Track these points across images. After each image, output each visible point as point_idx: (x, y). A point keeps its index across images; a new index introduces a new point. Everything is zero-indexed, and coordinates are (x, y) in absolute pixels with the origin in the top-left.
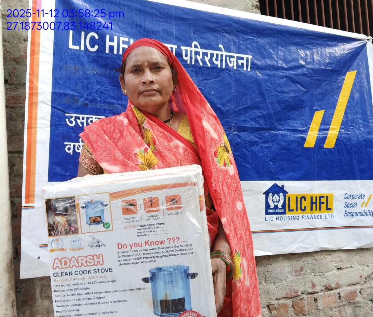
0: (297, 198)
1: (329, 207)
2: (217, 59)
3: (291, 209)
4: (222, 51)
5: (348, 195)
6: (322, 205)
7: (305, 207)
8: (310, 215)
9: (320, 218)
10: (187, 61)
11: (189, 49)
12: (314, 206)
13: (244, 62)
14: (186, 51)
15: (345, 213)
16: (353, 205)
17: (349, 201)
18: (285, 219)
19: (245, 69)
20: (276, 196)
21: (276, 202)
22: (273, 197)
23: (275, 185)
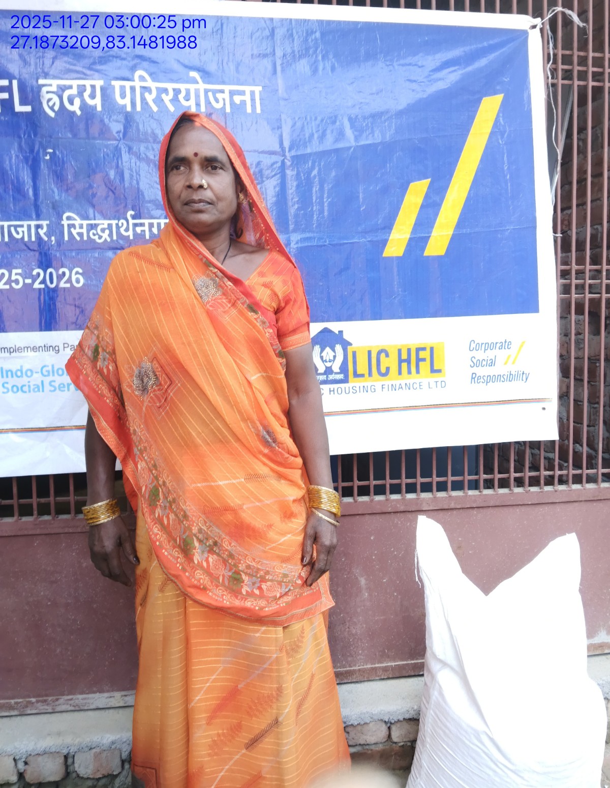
0: (370, 353)
1: (435, 368)
2: (187, 98)
3: (359, 372)
4: (198, 83)
5: (476, 343)
6: (421, 364)
7: (388, 369)
8: (397, 382)
9: (418, 388)
10: (125, 106)
11: (128, 84)
12: (404, 365)
13: (247, 98)
14: (123, 88)
15: (472, 378)
16: (489, 362)
17: (480, 355)
18: (347, 392)
19: (249, 110)
20: (328, 349)
21: (330, 362)
22: (321, 352)
23: (326, 331)
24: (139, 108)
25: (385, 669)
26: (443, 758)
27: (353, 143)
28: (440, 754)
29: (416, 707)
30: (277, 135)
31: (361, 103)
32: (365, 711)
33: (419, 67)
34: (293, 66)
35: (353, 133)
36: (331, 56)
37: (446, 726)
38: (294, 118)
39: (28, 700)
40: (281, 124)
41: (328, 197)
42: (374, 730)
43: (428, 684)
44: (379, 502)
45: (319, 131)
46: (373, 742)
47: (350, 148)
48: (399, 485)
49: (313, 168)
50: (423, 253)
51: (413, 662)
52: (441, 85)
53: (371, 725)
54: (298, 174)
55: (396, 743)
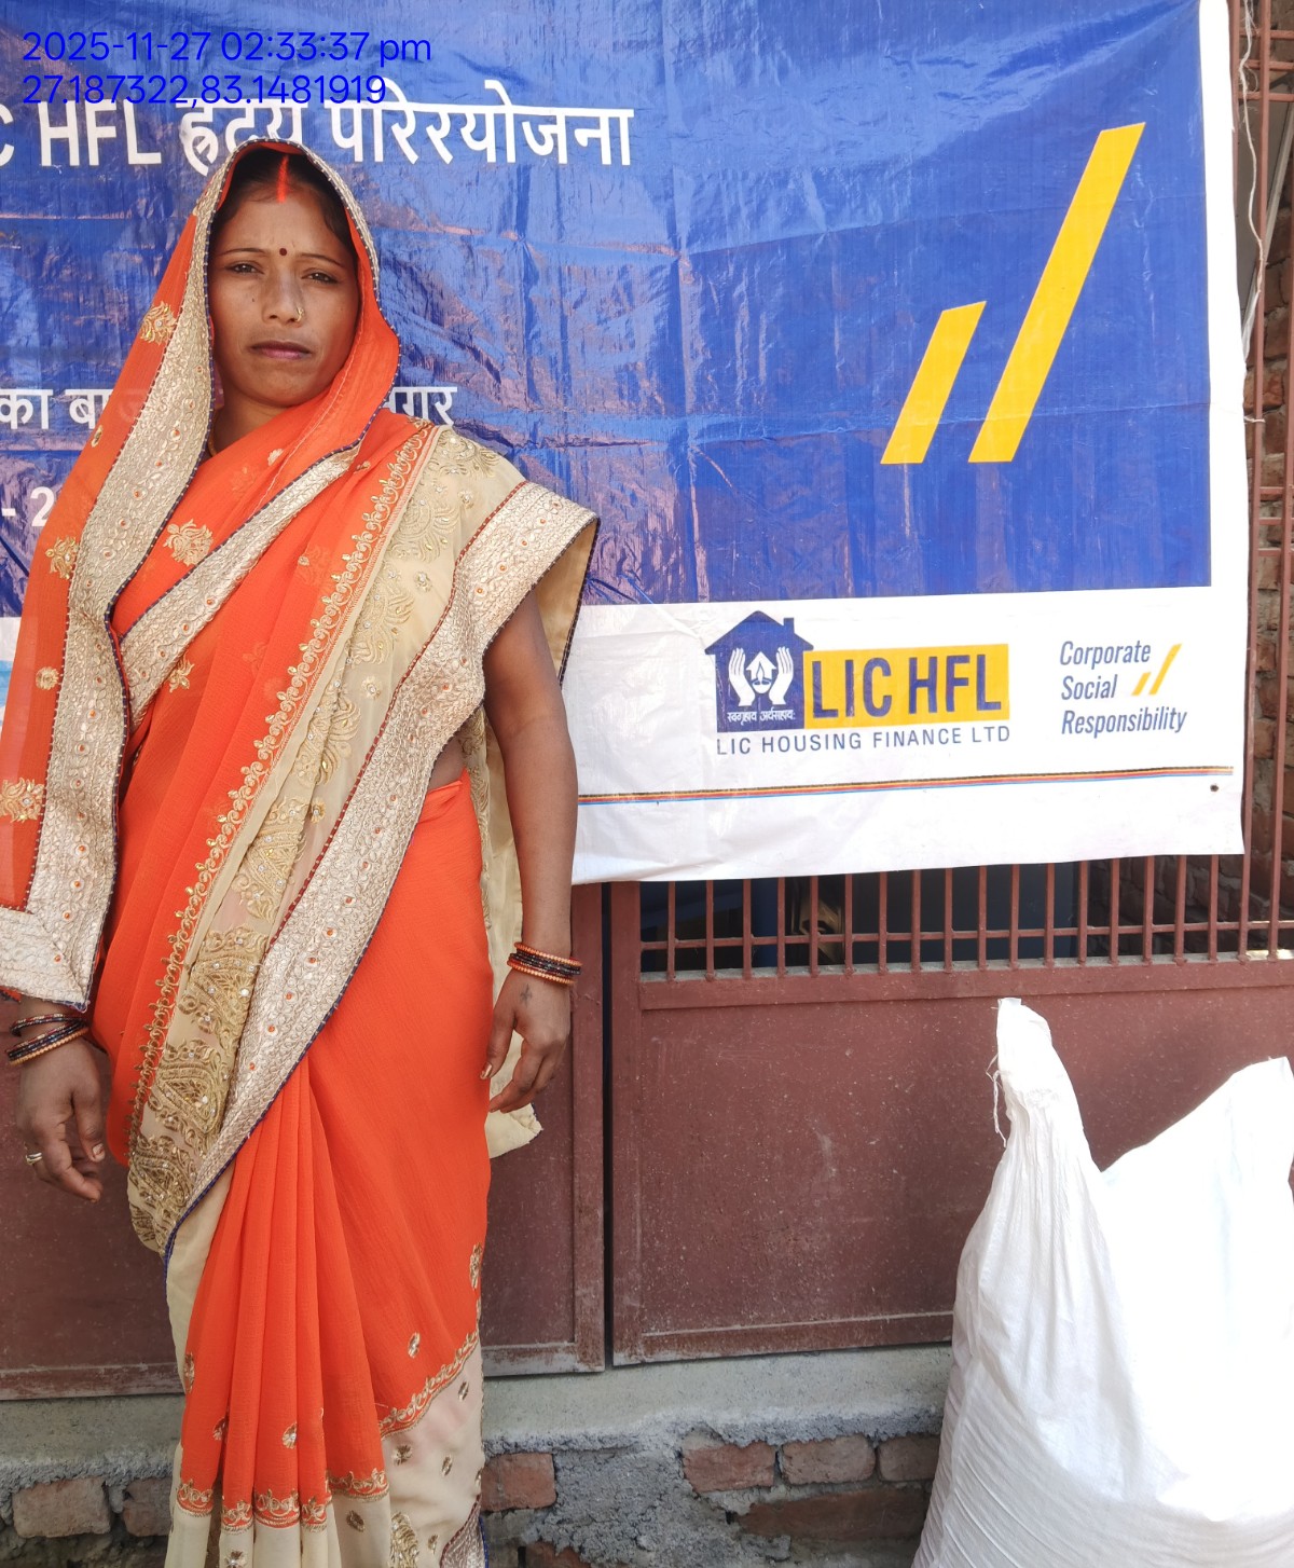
0: (849, 665)
1: (988, 698)
2: (479, 135)
3: (825, 707)
4: (502, 103)
5: (1075, 648)
6: (957, 689)
7: (887, 700)
8: (907, 729)
9: (950, 740)
10: (352, 149)
11: (358, 108)
12: (922, 693)
13: (603, 133)
14: (347, 115)
15: (1065, 721)
16: (1101, 689)
17: (1083, 673)
18: (800, 746)
19: (606, 159)
20: (761, 658)
21: (764, 683)
22: (747, 663)
23: (758, 619)
24: (379, 156)
25: (871, 1327)
26: (989, 1519)
27: (823, 228)
28: (983, 1511)
29: (933, 1410)
30: (664, 212)
31: (841, 143)
32: (825, 1414)
33: (966, 66)
34: (700, 67)
35: (823, 205)
36: (779, 46)
37: (995, 1452)
38: (700, 176)
39: (132, 1366)
40: (672, 189)
41: (768, 340)
42: (844, 1454)
43: (961, 1362)
44: (865, 977)
45: (750, 201)
46: (841, 1479)
47: (816, 236)
48: (908, 944)
49: (737, 279)
50: (967, 457)
51: (929, 1314)
52: (1011, 106)
53: (837, 1442)
54: (706, 292)
55: (889, 1483)
